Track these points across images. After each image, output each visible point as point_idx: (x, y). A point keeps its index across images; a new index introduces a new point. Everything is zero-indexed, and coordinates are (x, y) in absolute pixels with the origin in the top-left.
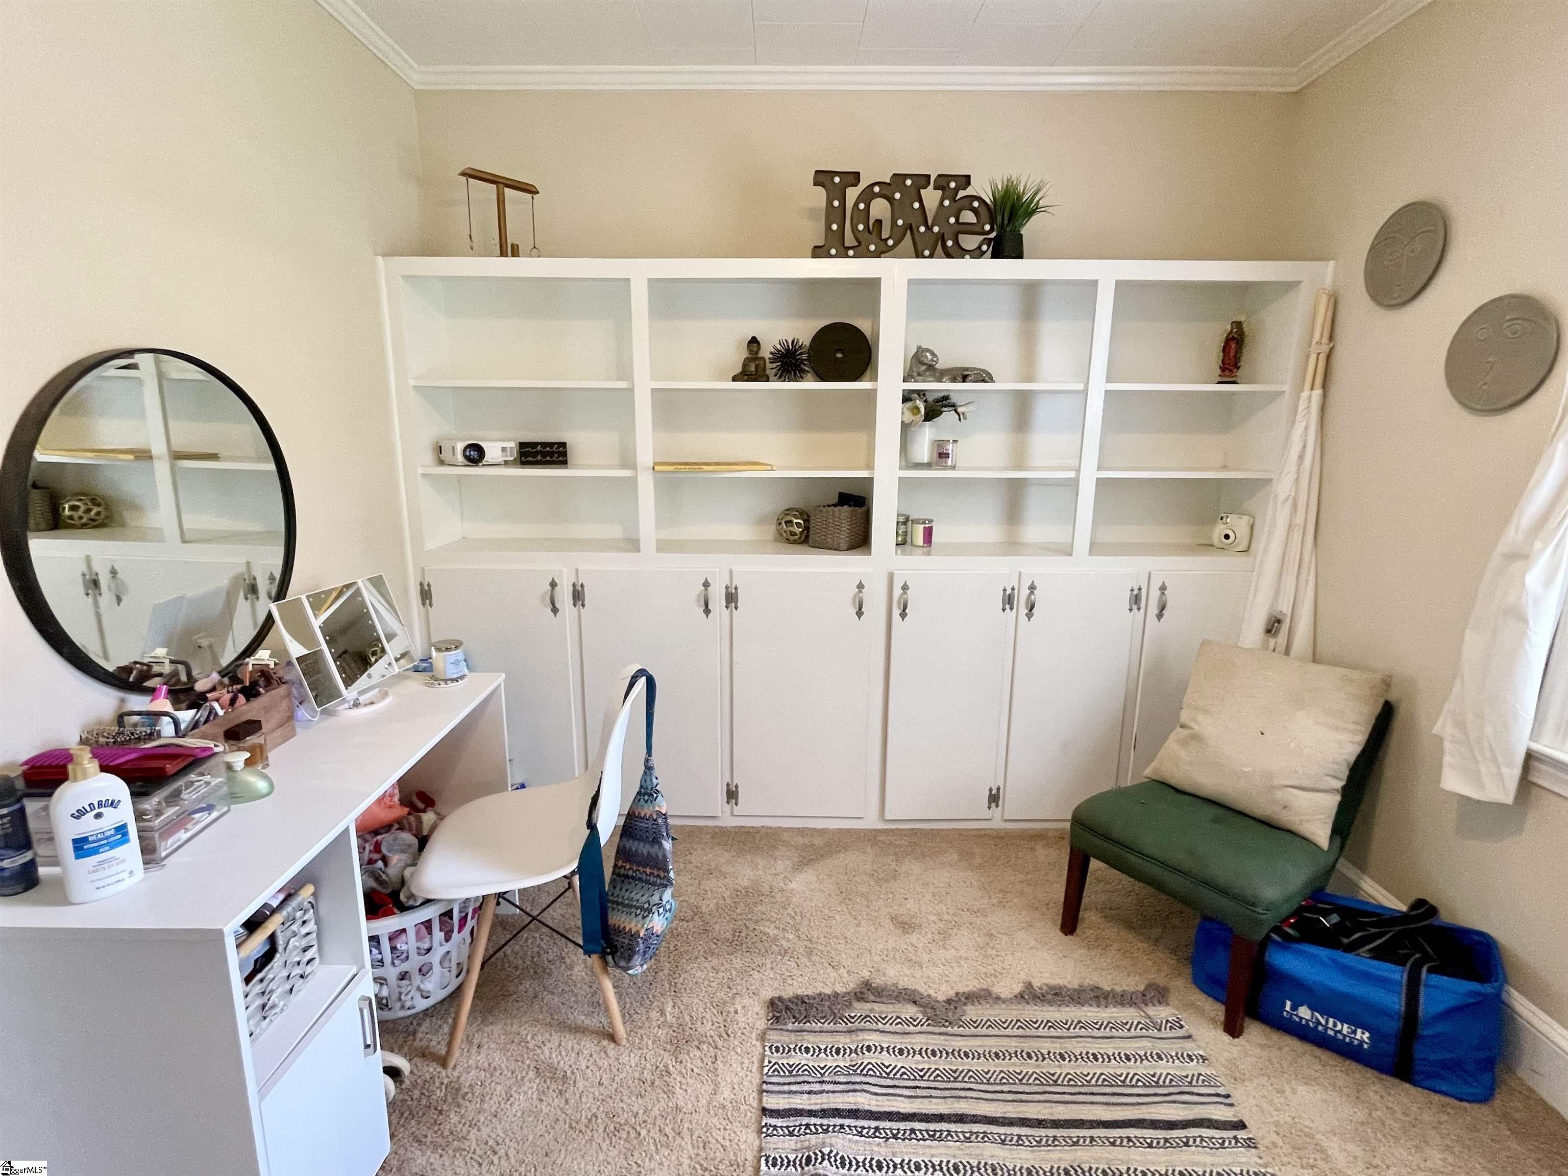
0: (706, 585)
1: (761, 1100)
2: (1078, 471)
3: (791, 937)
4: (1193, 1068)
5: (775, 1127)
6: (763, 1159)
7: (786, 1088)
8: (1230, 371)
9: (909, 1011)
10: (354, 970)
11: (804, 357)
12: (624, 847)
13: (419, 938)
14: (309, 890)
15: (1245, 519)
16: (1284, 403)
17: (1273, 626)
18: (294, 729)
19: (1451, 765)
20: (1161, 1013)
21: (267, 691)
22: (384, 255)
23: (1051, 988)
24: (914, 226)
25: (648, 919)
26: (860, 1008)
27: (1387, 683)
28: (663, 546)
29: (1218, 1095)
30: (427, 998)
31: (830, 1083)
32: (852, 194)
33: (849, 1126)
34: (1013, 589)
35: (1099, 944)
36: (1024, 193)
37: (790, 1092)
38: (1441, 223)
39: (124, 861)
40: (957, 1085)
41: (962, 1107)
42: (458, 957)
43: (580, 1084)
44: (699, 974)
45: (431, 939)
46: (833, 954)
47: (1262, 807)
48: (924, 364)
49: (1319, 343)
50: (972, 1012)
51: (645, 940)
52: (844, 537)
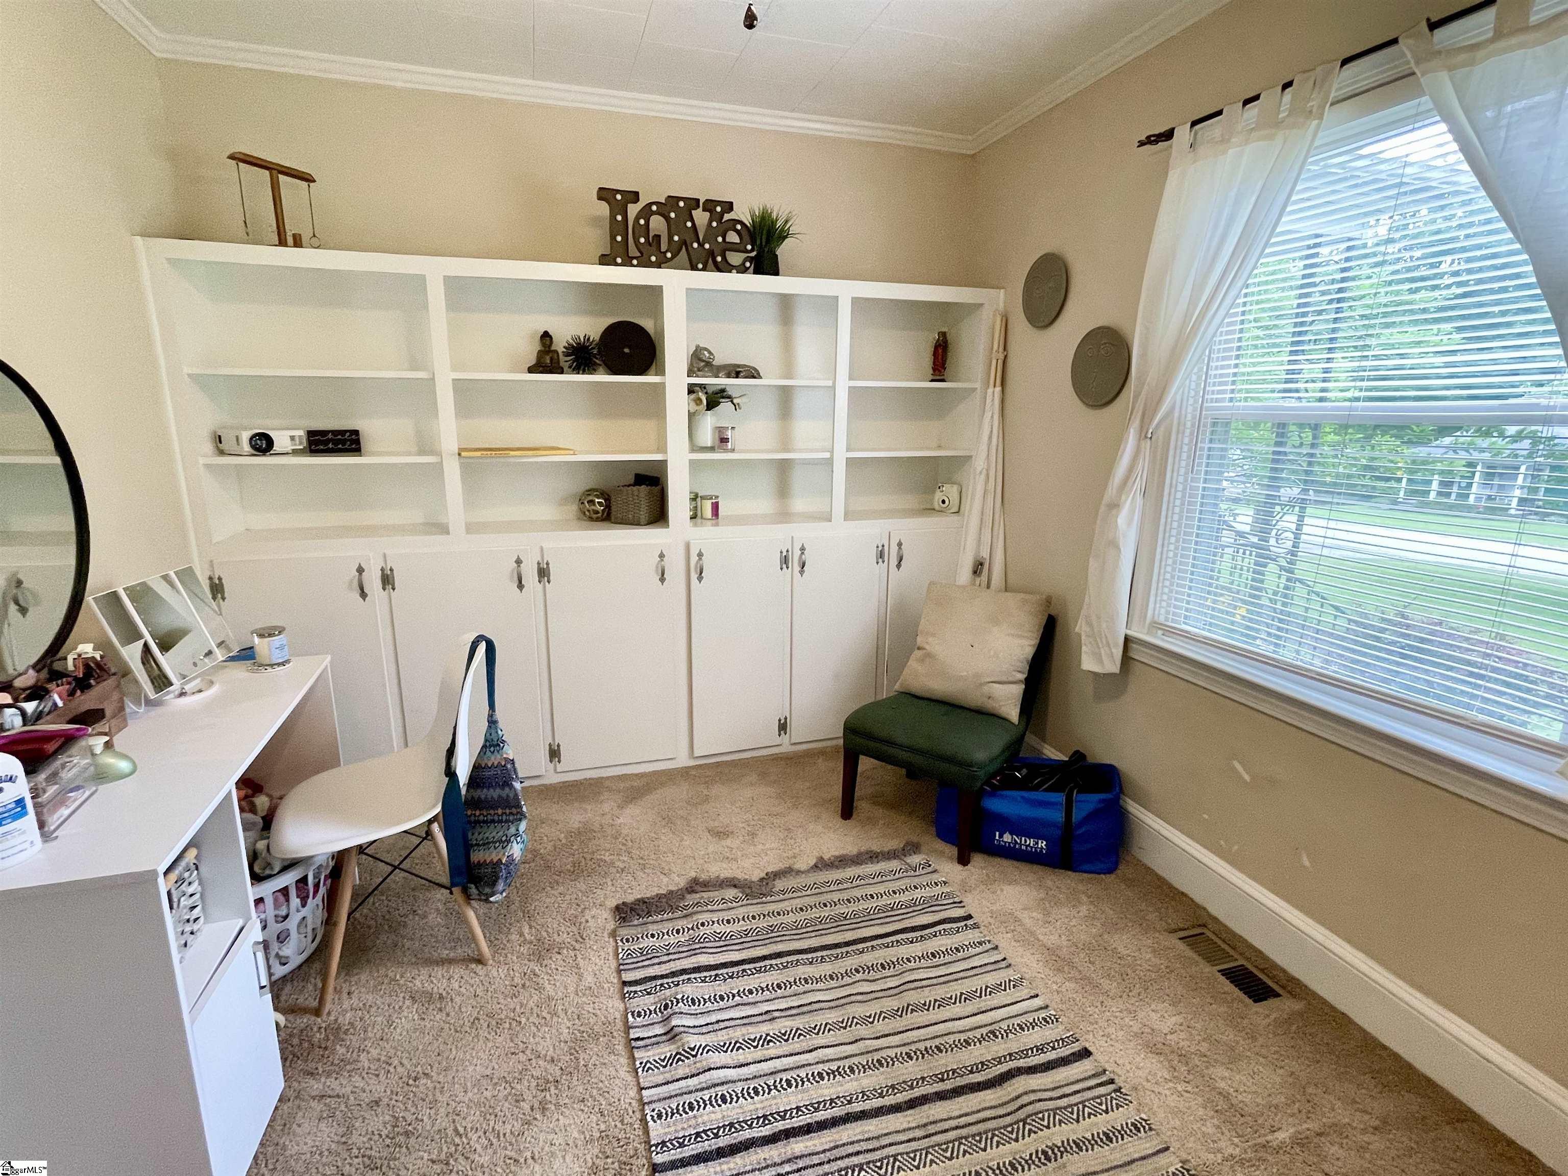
0: (519, 562)
1: (620, 977)
2: (832, 452)
3: (626, 859)
4: (938, 890)
5: (635, 992)
6: (630, 1015)
7: (640, 964)
8: (940, 371)
9: (731, 893)
10: (241, 923)
11: (595, 351)
12: (473, 797)
13: (277, 906)
14: (193, 852)
15: (955, 487)
16: (978, 395)
17: (978, 568)
18: (125, 720)
19: (1086, 653)
20: (915, 859)
21: (98, 683)
22: (142, 235)
23: (837, 857)
24: (688, 242)
25: (509, 847)
26: (691, 899)
27: (1048, 601)
28: (470, 528)
29: (955, 903)
30: (284, 964)
31: (674, 953)
32: (633, 210)
33: (695, 978)
34: (788, 551)
35: (871, 821)
36: (777, 220)
37: (643, 967)
38: (1064, 271)
39: (24, 832)
40: (774, 935)
41: (780, 948)
42: (313, 923)
43: (458, 1000)
44: (548, 900)
45: (288, 906)
46: (664, 865)
47: (974, 699)
48: (704, 361)
49: (998, 351)
50: (779, 884)
51: (507, 865)
52: (644, 516)
